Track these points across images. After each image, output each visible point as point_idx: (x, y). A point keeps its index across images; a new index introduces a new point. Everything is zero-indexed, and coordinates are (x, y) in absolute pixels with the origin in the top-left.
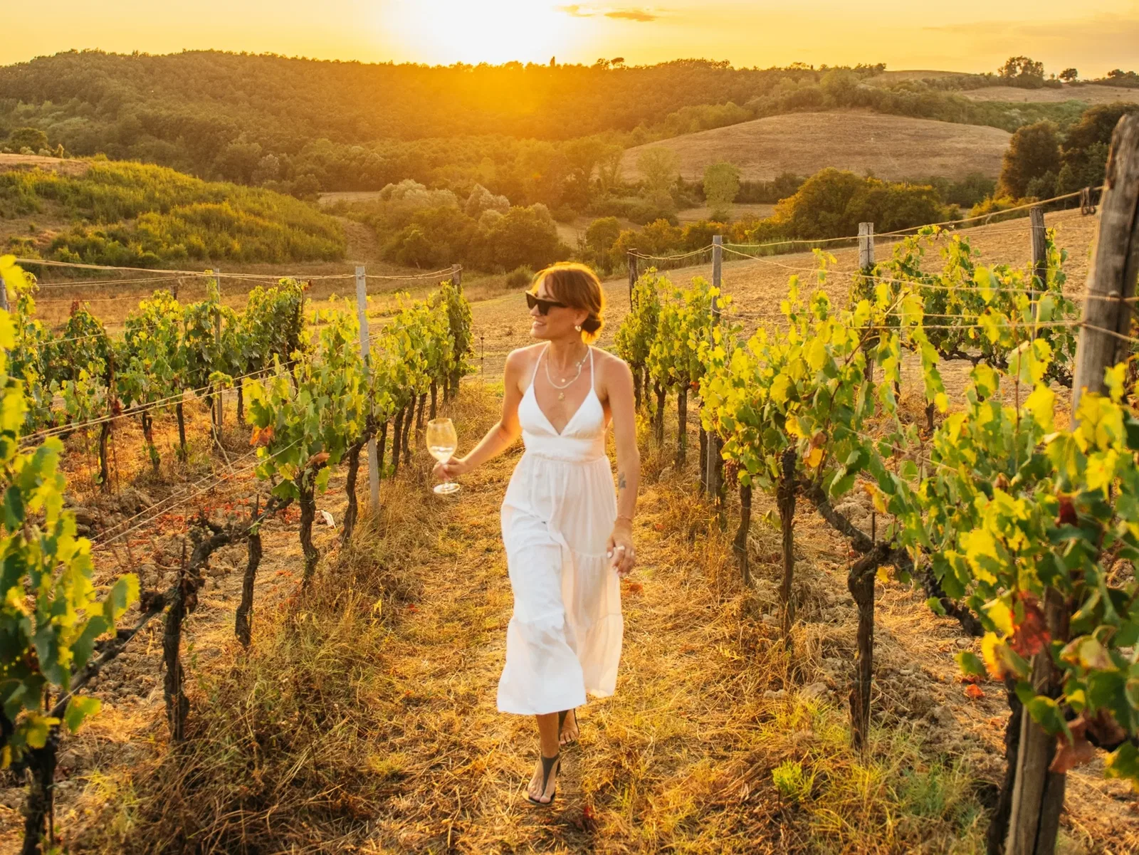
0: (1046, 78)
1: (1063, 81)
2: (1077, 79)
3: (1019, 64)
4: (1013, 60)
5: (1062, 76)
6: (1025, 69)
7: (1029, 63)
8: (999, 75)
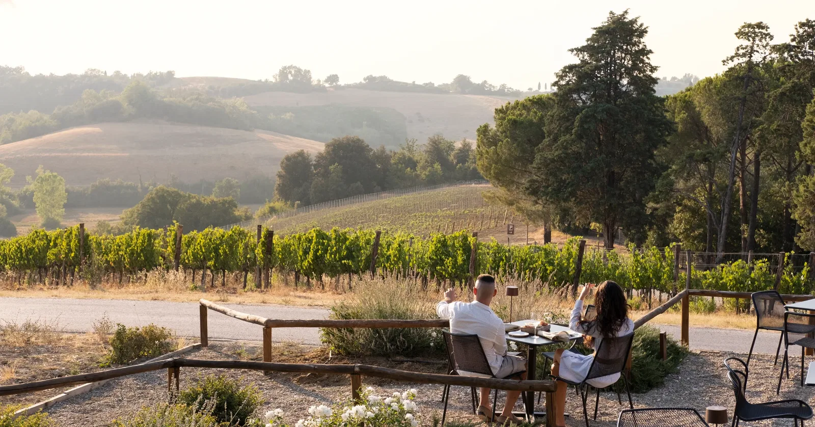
0: (315, 83)
1: (327, 85)
2: (339, 83)
3: (290, 72)
4: (285, 68)
5: (326, 81)
6: (294, 76)
7: (299, 71)
8: (274, 81)
